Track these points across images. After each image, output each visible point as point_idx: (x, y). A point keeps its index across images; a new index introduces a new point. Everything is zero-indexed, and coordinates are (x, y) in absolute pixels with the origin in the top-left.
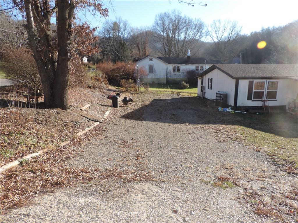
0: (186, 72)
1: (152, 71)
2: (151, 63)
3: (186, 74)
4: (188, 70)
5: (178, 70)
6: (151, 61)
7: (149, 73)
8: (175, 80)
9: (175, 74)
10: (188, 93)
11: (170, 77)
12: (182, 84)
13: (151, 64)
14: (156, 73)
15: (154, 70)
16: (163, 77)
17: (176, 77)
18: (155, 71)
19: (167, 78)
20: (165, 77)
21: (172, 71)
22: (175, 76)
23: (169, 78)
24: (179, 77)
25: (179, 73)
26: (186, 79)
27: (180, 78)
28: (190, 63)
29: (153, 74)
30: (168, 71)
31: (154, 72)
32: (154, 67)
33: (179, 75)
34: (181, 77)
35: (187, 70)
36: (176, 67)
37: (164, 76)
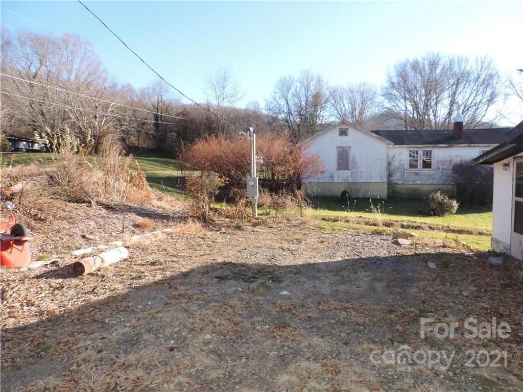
0: (451, 167)
1: (347, 164)
2: (343, 141)
3: (450, 172)
4: (458, 160)
5: (424, 162)
6: (344, 138)
7: (338, 169)
8: (415, 190)
9: (417, 174)
10: (449, 230)
11: (400, 182)
12: (433, 199)
13: (344, 145)
14: (356, 168)
15: (351, 162)
16: (378, 180)
17: (418, 182)
18: (355, 164)
19: (390, 184)
20: (385, 180)
21: (407, 166)
22: (417, 177)
23: (397, 184)
24: (427, 183)
25: (427, 171)
26: (450, 187)
27: (433, 184)
28: (461, 141)
29: (350, 171)
30: (396, 164)
31: (350, 166)
32: (354, 152)
33: (429, 176)
34: (435, 182)
35: (453, 162)
36: (421, 152)
37: (381, 176)
